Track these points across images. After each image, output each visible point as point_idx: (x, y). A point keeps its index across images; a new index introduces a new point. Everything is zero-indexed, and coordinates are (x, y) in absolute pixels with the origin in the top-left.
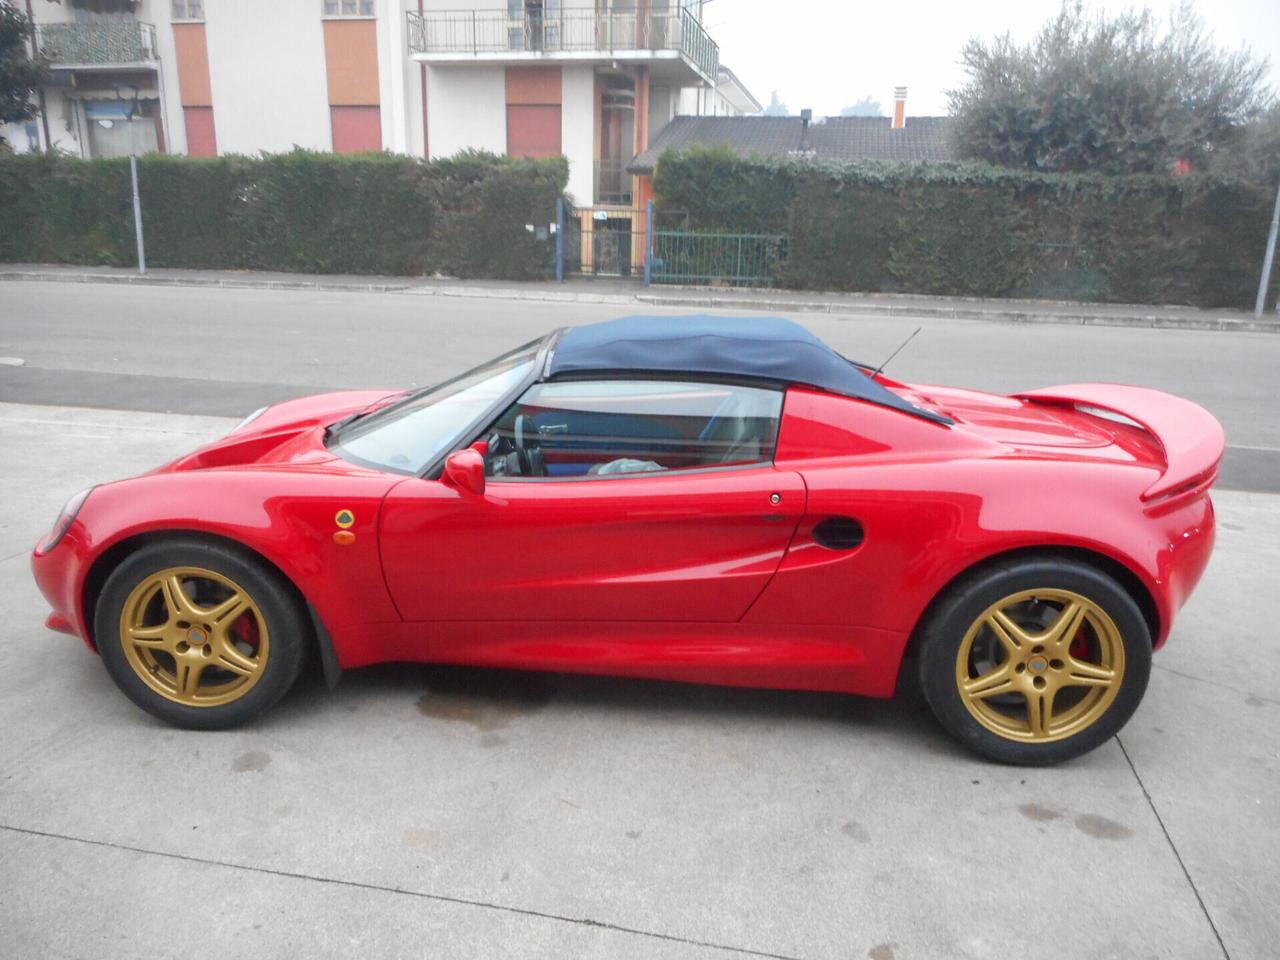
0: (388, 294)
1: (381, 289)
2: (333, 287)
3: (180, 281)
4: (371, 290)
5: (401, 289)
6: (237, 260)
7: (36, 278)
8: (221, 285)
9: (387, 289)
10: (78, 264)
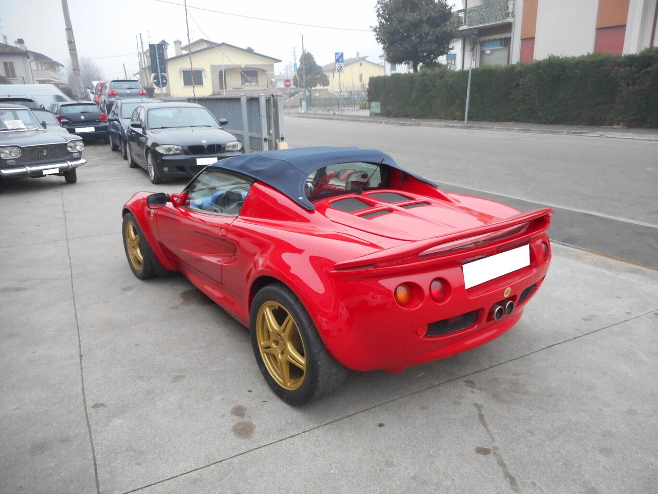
0: (574, 136)
1: (570, 132)
2: (545, 131)
3: (478, 127)
4: (565, 133)
5: (583, 133)
6: (510, 117)
7: (425, 125)
8: (494, 129)
9: (574, 133)
10: (446, 119)
